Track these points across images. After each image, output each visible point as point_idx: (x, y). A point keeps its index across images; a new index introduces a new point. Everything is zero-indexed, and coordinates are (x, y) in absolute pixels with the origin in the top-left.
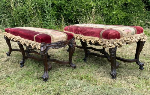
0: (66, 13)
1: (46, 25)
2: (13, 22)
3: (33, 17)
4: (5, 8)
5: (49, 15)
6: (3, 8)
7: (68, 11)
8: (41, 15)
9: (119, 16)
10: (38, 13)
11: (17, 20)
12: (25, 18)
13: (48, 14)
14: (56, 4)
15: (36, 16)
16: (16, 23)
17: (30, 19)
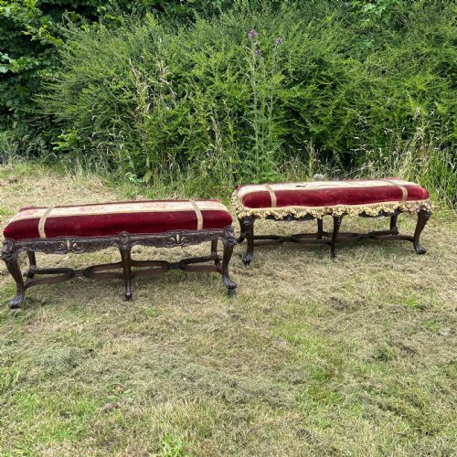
0: (317, 130)
1: (248, 172)
2: (140, 157)
3: (211, 145)
4: (113, 108)
5: (263, 140)
6: (109, 108)
7: (322, 123)
8: (235, 136)
10: (226, 133)
11: (153, 149)
12: (181, 146)
13: (260, 136)
14: (286, 102)
15: (218, 140)
16: (148, 161)
17: (198, 149)
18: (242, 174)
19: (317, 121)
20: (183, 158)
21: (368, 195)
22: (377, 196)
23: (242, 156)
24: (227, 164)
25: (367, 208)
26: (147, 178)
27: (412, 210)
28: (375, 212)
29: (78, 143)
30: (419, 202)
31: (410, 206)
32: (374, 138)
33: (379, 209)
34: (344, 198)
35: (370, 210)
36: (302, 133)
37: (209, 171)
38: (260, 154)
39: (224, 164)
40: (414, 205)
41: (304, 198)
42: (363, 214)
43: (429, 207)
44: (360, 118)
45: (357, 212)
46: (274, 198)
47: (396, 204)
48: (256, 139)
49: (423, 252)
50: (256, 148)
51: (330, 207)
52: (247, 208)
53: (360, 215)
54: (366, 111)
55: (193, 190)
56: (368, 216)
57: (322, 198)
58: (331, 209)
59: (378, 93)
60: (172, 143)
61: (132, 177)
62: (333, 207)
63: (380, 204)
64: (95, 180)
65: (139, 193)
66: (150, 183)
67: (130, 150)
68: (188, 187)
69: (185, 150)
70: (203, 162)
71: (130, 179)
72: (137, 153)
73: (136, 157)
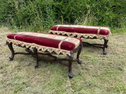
0: (64, 13)
1: (47, 24)
2: (18, 21)
3: (36, 17)
6: (8, 9)
8: (43, 15)
9: (110, 17)
10: (40, 14)
11: (21, 19)
12: (29, 18)
13: (49, 15)
14: (55, 6)
15: (38, 16)
16: (20, 22)
17: (33, 19)
18: (45, 25)
19: (64, 11)
20: (28, 21)
23: (45, 20)
26: (20, 27)
28: (86, 37)
29: (2, 19)
32: (78, 15)
36: (60, 14)
37: (36, 24)
38: (50, 19)
39: (40, 22)
42: (82, 37)
44: (74, 10)
45: (80, 36)
48: (48, 15)
50: (48, 18)
51: (72, 33)
54: (76, 8)
55: (32, 30)
56: (84, 38)
59: (78, 3)
60: (26, 17)
64: (6, 28)
65: (18, 31)
66: (21, 28)
67: (15, 20)
68: (31, 29)
69: (29, 19)
70: (34, 22)
71: (15, 27)
72: (17, 20)
73: (17, 22)
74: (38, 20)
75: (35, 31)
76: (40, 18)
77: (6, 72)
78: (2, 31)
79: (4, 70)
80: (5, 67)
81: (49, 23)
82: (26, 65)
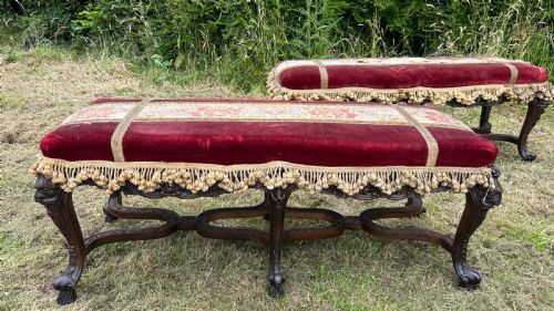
0: (382, 5)
1: (298, 55)
2: (170, 36)
3: (253, 21)
5: (316, 14)
8: (282, 11)
10: (271, 6)
11: (185, 27)
12: (218, 22)
13: (312, 10)
15: (261, 16)
16: (179, 41)
17: (236, 26)
18: (291, 57)
20: (217, 35)
21: (461, 74)
22: (475, 76)
23: (290, 37)
24: (272, 45)
25: (458, 92)
26: (178, 63)
27: (522, 97)
28: (471, 99)
29: (103, 23)
30: (535, 85)
31: (520, 91)
33: (476, 95)
34: (427, 78)
35: (464, 96)
36: (364, 10)
37: (250, 52)
38: (312, 33)
39: (269, 47)
40: (525, 91)
41: (369, 76)
42: (454, 103)
43: (548, 94)
45: (444, 99)
46: (324, 75)
47: (501, 89)
48: (308, 13)
49: (531, 159)
50: (307, 24)
51: (405, 90)
52: (284, 90)
53: (448, 103)
55: (231, 76)
56: (460, 105)
57: (394, 76)
58: (407, 94)
60: (205, 19)
61: (158, 59)
62: (411, 91)
63: (478, 87)
64: (118, 63)
65: (168, 79)
66: (182, 68)
67: (159, 29)
68: (225, 72)
69: (221, 27)
70: (242, 41)
71: (156, 62)
72: (165, 31)
73: (164, 37)
74: (258, 31)
75: (240, 84)
76: (270, 24)
77: (110, 286)
78: (99, 75)
79: (99, 276)
80: (106, 260)
81: (309, 50)
82: (204, 260)
